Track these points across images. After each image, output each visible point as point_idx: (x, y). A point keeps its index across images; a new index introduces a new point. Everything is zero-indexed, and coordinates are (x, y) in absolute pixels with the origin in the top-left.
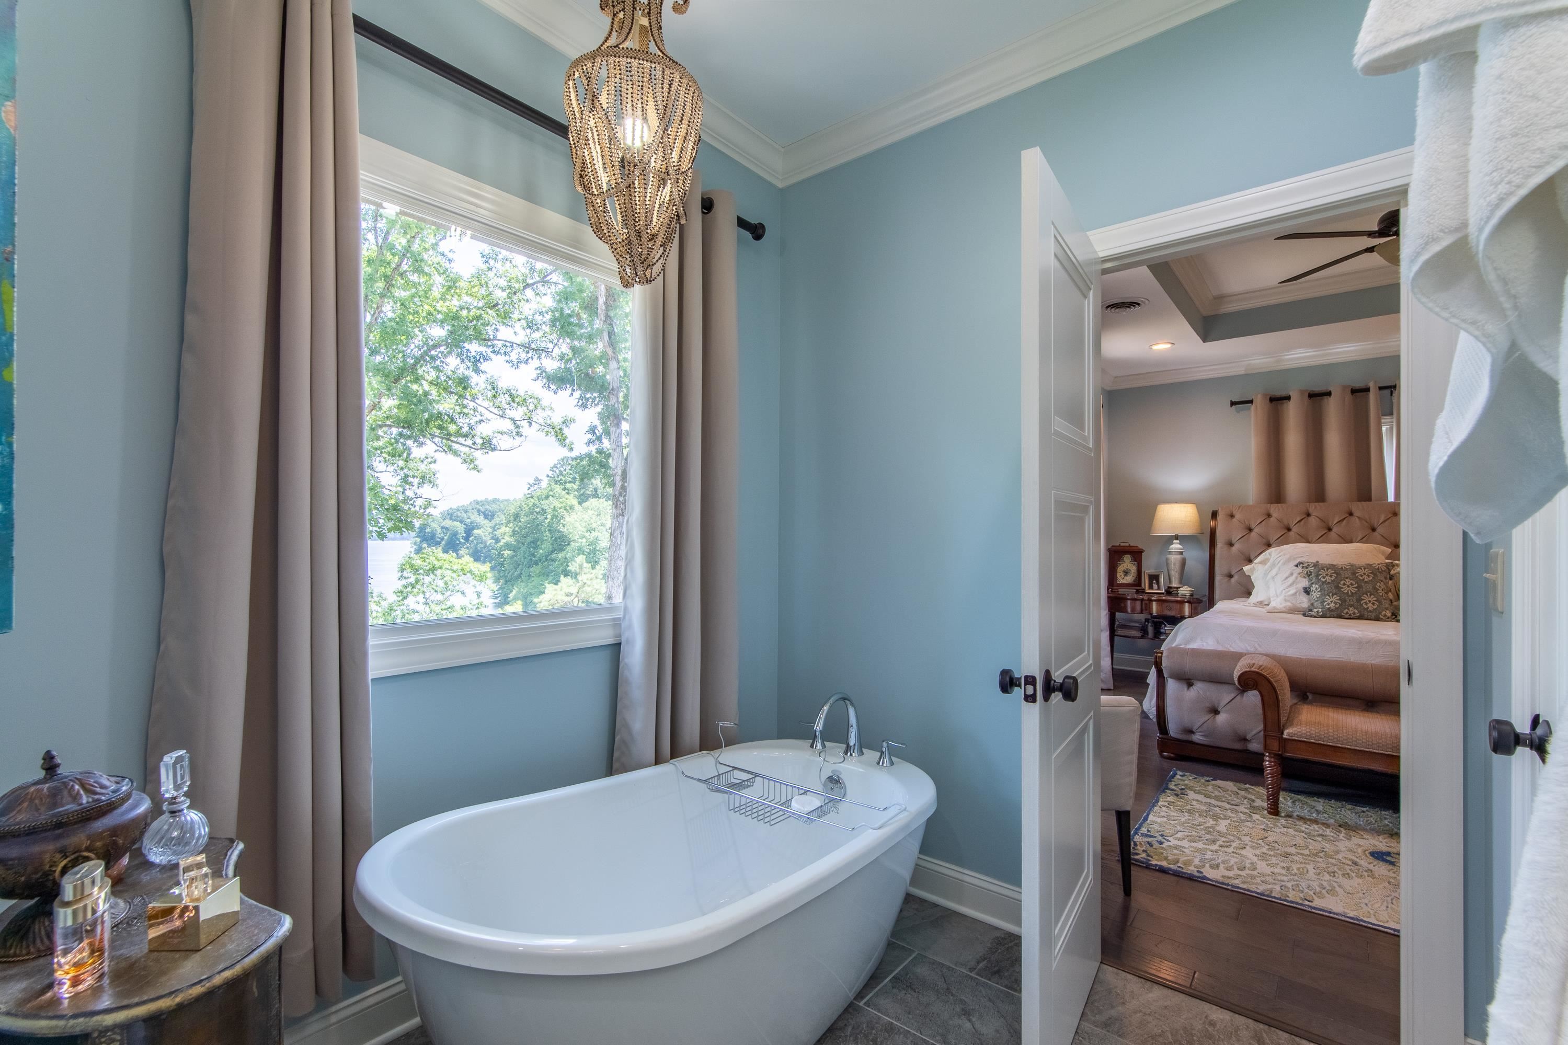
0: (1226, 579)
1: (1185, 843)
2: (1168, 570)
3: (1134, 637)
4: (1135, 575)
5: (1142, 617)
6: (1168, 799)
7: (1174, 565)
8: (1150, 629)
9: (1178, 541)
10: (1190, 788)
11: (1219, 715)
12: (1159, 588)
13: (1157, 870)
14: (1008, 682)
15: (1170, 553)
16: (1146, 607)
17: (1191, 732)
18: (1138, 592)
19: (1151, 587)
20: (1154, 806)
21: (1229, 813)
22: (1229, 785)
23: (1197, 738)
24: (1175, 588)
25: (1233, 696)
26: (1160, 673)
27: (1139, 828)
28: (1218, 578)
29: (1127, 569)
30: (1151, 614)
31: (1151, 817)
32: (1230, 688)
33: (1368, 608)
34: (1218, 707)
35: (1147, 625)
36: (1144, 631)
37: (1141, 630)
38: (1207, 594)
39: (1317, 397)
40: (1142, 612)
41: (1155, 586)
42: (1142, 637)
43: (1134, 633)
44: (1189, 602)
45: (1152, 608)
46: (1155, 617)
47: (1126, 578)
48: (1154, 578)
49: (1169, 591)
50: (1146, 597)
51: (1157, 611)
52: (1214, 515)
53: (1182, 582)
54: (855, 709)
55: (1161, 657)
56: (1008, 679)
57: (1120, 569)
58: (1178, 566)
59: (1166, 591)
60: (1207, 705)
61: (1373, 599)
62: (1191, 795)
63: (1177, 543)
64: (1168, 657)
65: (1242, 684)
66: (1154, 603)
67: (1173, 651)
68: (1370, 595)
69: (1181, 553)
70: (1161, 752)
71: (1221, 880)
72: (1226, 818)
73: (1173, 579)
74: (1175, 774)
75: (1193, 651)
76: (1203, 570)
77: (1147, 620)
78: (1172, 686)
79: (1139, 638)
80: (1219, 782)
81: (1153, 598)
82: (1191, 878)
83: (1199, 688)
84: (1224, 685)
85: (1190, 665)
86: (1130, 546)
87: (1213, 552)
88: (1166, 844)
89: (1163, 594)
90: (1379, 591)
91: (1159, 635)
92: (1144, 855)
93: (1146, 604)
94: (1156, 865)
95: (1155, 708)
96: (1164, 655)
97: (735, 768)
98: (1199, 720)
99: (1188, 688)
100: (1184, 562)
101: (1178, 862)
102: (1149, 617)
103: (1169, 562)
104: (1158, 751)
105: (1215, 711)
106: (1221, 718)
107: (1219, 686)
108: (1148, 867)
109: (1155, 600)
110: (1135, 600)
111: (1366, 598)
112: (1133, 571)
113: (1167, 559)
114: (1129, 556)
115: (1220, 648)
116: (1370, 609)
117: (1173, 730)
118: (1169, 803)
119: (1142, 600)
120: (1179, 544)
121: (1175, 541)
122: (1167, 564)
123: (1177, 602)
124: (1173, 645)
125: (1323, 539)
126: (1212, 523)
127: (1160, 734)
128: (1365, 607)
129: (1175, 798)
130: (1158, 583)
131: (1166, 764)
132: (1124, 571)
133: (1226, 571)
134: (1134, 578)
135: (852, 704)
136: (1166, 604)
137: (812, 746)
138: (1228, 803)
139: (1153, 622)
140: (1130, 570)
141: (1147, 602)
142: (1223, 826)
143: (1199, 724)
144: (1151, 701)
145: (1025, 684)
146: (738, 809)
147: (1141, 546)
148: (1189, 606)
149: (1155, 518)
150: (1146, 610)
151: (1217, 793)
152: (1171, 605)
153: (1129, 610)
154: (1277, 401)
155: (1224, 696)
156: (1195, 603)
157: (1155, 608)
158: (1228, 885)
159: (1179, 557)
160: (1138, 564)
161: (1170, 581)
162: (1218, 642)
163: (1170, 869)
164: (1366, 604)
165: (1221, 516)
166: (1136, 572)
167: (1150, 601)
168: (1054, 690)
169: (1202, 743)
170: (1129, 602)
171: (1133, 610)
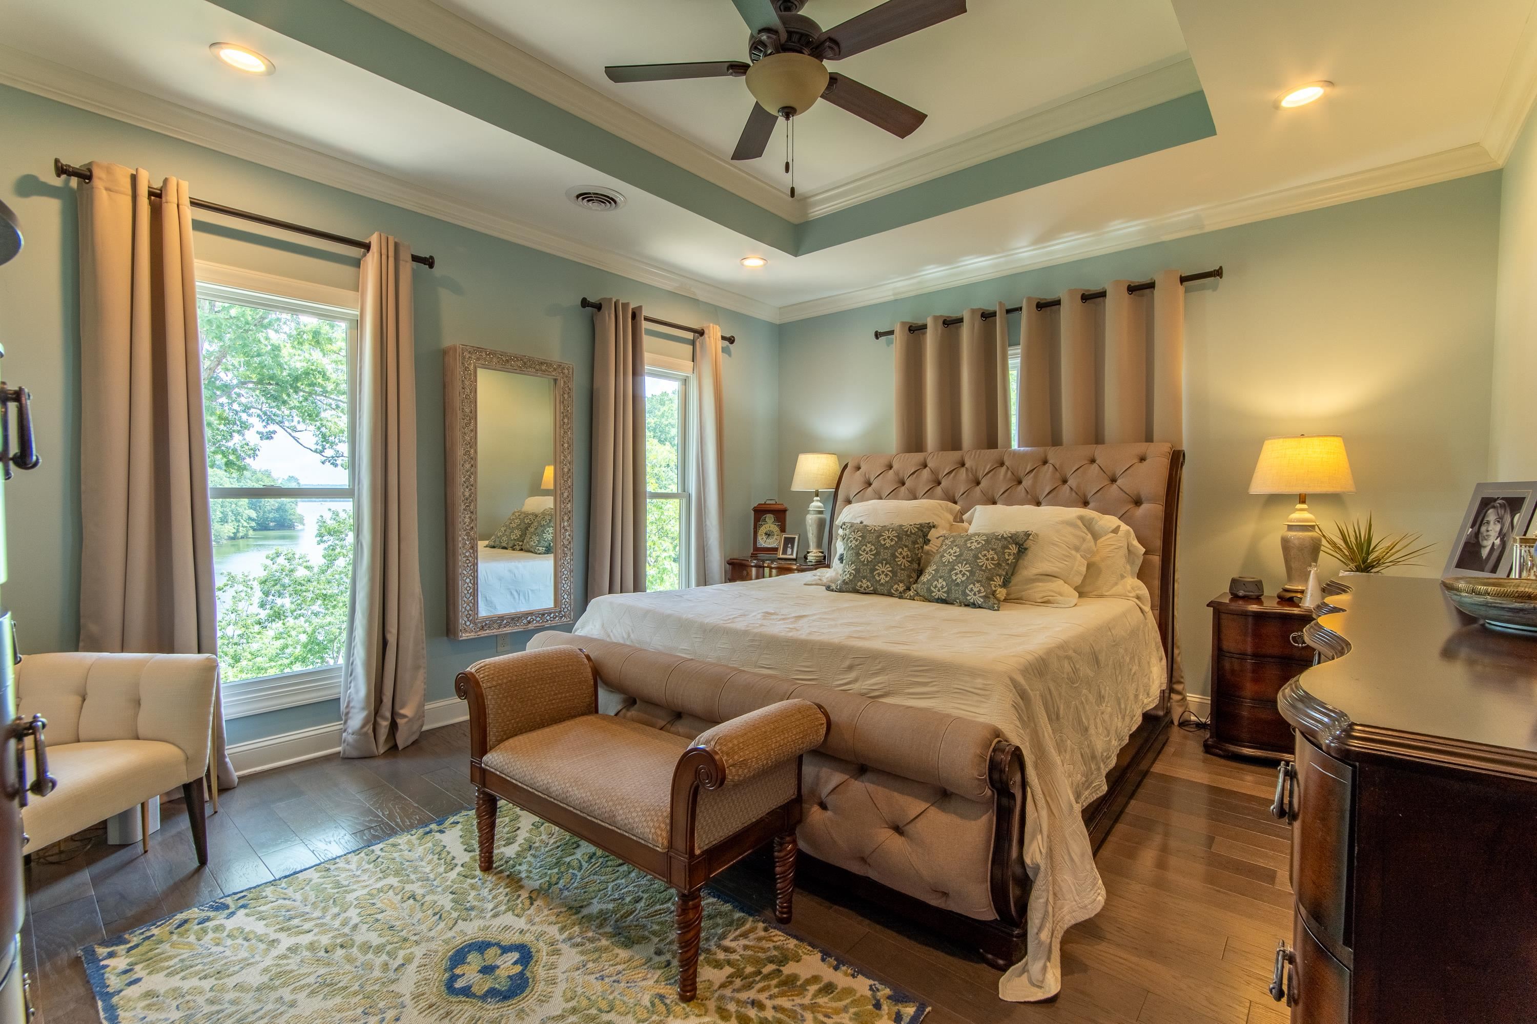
9: (818, 498)
15: (810, 512)
29: (770, 531)
33: (880, 580)
39: (951, 323)
57: (762, 530)
61: (887, 568)
63: (817, 501)
68: (886, 564)
86: (775, 504)
90: (897, 560)
111: (880, 568)
113: (806, 520)
114: (772, 516)
116: (882, 581)
120: (820, 501)
121: (815, 498)
122: (805, 525)
125: (893, 494)
128: (878, 579)
132: (766, 534)
140: (773, 532)
147: (785, 505)
154: (916, 330)
160: (782, 525)
164: (879, 575)
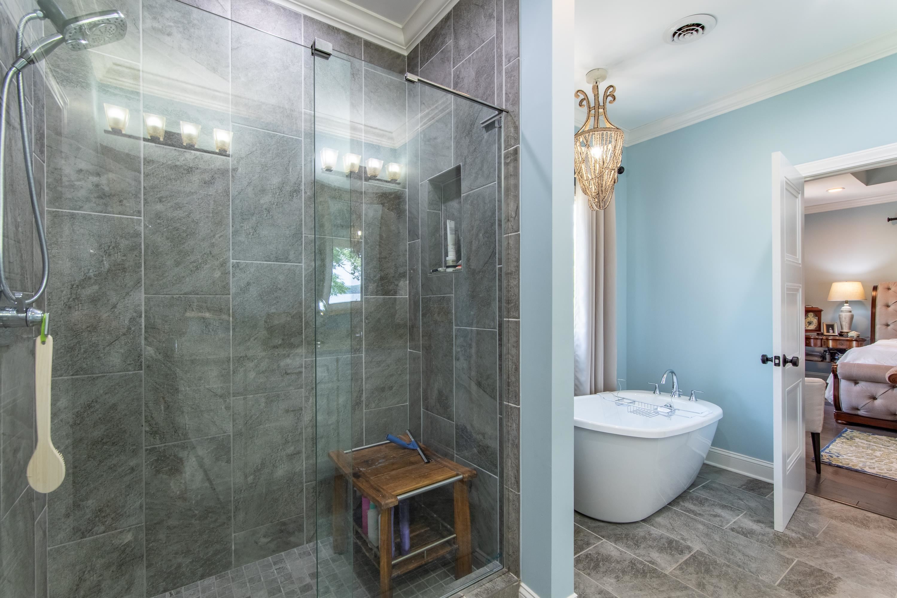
0: (885, 327)
1: (853, 458)
2: (840, 322)
3: (817, 361)
4: (817, 325)
5: (821, 350)
6: (842, 440)
7: (845, 318)
8: (828, 357)
9: (848, 304)
10: (857, 437)
11: (877, 400)
12: (834, 332)
13: (836, 467)
14: (765, 360)
15: (842, 311)
16: (824, 343)
17: (858, 409)
18: (818, 334)
19: (828, 331)
20: (833, 442)
21: (883, 449)
22: (884, 438)
23: (862, 413)
24: (845, 332)
25: (886, 390)
26: (836, 376)
27: (824, 450)
28: (878, 327)
29: (810, 321)
30: (828, 348)
31: (831, 447)
32: (884, 385)
34: (876, 395)
35: (825, 354)
36: (823, 358)
37: (821, 357)
38: (870, 336)
40: (821, 346)
41: (831, 331)
42: (822, 361)
43: (816, 359)
44: (855, 340)
45: (829, 344)
46: (832, 349)
47: (810, 326)
48: (830, 327)
49: (841, 334)
50: (824, 338)
51: (833, 346)
52: (875, 288)
53: (851, 328)
54: (676, 377)
55: (836, 368)
56: (765, 358)
58: (848, 320)
59: (839, 334)
60: (868, 394)
62: (857, 440)
63: (847, 306)
64: (841, 367)
65: (891, 380)
66: (830, 341)
67: (844, 365)
69: (850, 312)
70: (837, 420)
71: (876, 473)
72: (880, 451)
73: (844, 327)
74: (846, 431)
75: (858, 365)
76: (867, 322)
77: (825, 351)
78: (844, 384)
79: (819, 361)
80: (876, 436)
81: (830, 338)
82: (857, 471)
83: (862, 385)
84: (880, 384)
85: (855, 372)
86: (812, 308)
87: (874, 311)
88: (841, 457)
89: (837, 336)
91: (833, 359)
92: (828, 460)
93: (825, 342)
94: (835, 464)
95: (832, 396)
96: (838, 366)
97: (624, 398)
98: (863, 402)
99: (855, 385)
100: (852, 317)
101: (849, 464)
102: (827, 349)
103: (841, 317)
104: (834, 419)
105: (874, 398)
106: (878, 402)
107: (877, 385)
108: (830, 465)
109: (831, 339)
110: (817, 339)
112: (815, 322)
113: (839, 315)
114: (812, 314)
115: (877, 363)
117: (845, 407)
118: (842, 442)
119: (822, 339)
120: (849, 306)
121: (845, 304)
122: (840, 318)
123: (847, 340)
124: (845, 361)
126: (874, 293)
127: (836, 410)
129: (847, 440)
130: (833, 329)
131: (840, 426)
133: (884, 322)
134: (815, 327)
135: (675, 375)
136: (841, 342)
137: (654, 393)
138: (882, 445)
139: (830, 352)
140: (812, 322)
141: (825, 340)
142: (878, 454)
143: (862, 405)
144: (830, 392)
145: (775, 359)
146: (634, 412)
147: (820, 308)
148: (856, 343)
149: (831, 290)
150: (825, 345)
151: (875, 440)
152: (843, 342)
153: (812, 345)
155: (880, 390)
156: (860, 341)
157: (831, 344)
158: (880, 475)
159: (849, 314)
160: (819, 318)
161: (842, 328)
162: (876, 360)
163: (844, 467)
165: (880, 289)
166: (817, 322)
167: (828, 339)
168: (788, 362)
169: (864, 415)
170: (812, 340)
171: (815, 345)
